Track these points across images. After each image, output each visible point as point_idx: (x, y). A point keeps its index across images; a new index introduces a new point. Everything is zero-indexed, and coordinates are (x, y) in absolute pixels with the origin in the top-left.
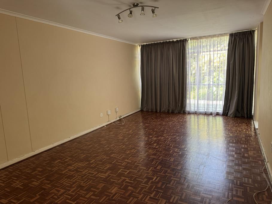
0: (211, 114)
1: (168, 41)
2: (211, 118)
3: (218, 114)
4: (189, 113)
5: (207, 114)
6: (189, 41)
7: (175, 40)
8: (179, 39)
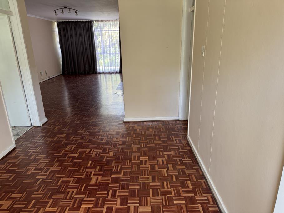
0: (113, 73)
1: (79, 21)
2: (113, 75)
3: (117, 73)
4: (100, 73)
5: (110, 73)
6: (94, 22)
7: (84, 21)
8: (87, 20)
